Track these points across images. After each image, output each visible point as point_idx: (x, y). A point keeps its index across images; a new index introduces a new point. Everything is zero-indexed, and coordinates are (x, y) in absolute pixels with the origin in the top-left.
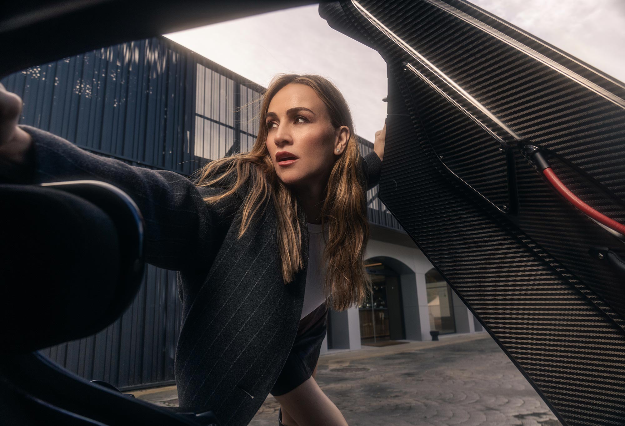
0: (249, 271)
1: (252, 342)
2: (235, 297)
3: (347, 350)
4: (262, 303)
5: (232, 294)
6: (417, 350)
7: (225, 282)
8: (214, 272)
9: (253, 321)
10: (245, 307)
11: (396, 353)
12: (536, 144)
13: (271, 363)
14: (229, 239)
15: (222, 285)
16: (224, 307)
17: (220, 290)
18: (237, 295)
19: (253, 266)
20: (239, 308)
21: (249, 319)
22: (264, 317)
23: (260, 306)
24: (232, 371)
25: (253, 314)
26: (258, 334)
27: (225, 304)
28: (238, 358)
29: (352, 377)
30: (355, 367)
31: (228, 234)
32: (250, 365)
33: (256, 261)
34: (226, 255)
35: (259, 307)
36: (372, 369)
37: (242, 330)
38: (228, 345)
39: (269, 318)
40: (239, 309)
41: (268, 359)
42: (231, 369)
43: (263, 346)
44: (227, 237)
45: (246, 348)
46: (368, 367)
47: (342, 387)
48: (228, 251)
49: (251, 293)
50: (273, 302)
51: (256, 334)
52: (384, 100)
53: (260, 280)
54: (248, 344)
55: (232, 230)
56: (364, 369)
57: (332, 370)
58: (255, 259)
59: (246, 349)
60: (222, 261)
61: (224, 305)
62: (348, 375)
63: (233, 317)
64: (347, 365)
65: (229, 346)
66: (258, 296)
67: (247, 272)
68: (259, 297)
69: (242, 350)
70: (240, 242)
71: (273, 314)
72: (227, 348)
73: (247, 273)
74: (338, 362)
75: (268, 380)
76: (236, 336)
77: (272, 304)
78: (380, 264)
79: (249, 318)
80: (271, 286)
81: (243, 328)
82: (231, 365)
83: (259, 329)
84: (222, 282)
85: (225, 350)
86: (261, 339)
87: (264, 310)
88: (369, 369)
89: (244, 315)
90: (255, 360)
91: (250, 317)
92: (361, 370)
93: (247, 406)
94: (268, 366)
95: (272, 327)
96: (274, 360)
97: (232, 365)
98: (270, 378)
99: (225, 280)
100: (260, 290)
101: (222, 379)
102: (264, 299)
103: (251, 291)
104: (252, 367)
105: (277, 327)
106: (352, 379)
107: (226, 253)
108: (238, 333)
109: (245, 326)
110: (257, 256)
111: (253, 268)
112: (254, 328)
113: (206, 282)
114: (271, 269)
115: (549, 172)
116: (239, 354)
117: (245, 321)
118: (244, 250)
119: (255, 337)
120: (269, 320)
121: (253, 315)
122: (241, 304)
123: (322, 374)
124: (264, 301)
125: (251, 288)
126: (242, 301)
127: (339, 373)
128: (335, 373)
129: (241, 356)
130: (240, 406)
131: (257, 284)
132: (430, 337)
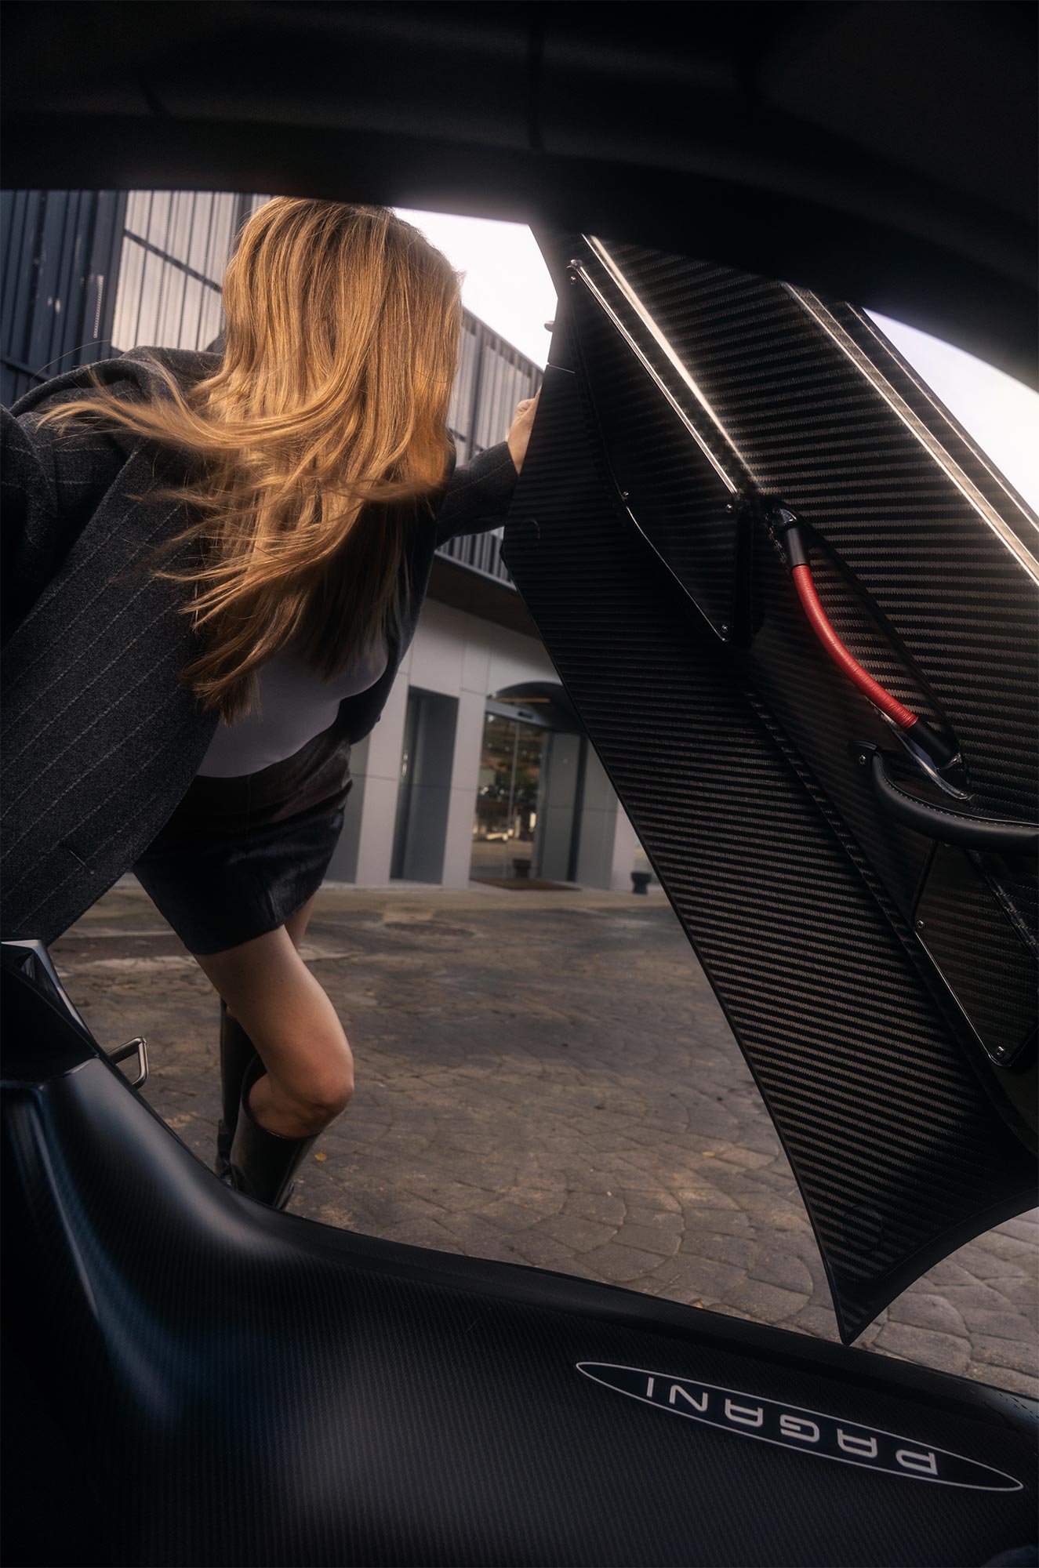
0: (123, 614)
1: (106, 760)
2: (84, 664)
3: (435, 887)
4: (141, 684)
5: (80, 657)
6: (593, 909)
7: (69, 629)
8: (46, 602)
9: (115, 717)
10: (102, 686)
11: (545, 907)
12: (794, 509)
13: (141, 810)
14: (88, 539)
15: (63, 634)
16: (59, 681)
17: (55, 644)
18: (89, 659)
19: (132, 604)
20: (88, 686)
21: (106, 712)
22: (139, 713)
23: (134, 690)
24: (53, 813)
25: (117, 702)
26: (123, 745)
27: (62, 675)
28: (71, 787)
29: (432, 945)
30: (443, 926)
31: (87, 527)
32: (97, 806)
33: (140, 595)
34: (78, 571)
35: (132, 692)
36: (480, 935)
37: (89, 733)
38: (54, 759)
39: (150, 718)
40: (88, 690)
41: (136, 800)
42: (53, 808)
43: (130, 773)
44: (85, 533)
45: (91, 770)
46: (472, 928)
47: (402, 962)
48: (83, 565)
49: (119, 660)
50: (164, 686)
51: (117, 746)
52: (547, 327)
53: (143, 637)
54: (97, 763)
55: (97, 521)
56: (463, 932)
57: (388, 925)
58: (138, 590)
59: (90, 773)
60: (68, 583)
61: (59, 678)
62: (422, 939)
63: (73, 704)
64: (425, 917)
65: (55, 761)
66: (134, 668)
67: (117, 616)
68: (135, 670)
69: (82, 773)
70: (113, 550)
71: (160, 711)
72: (50, 765)
73: (118, 618)
74: (408, 910)
75: (130, 843)
76: (73, 743)
77: (162, 692)
78: (546, 700)
79: (106, 710)
80: (165, 654)
81: (91, 729)
82: (55, 799)
83: (126, 736)
84: (63, 629)
85: (46, 768)
86: (127, 757)
87: (143, 699)
88: (472, 934)
89: (96, 702)
90: (107, 797)
91: (109, 709)
92: (454, 932)
93: (79, 887)
94: (133, 814)
95: (154, 736)
96: (149, 805)
97: (56, 801)
98: (135, 839)
99: (70, 626)
100: (140, 657)
101: (31, 827)
102: (145, 677)
103: (121, 655)
104: (98, 811)
105: (165, 740)
106: (430, 950)
107: (78, 568)
108: (80, 737)
109: (97, 725)
110: (144, 584)
111: (131, 608)
112: (114, 732)
113: (28, 620)
114: (171, 617)
115: (802, 574)
116: (75, 781)
117: (97, 713)
118: (118, 568)
119: (115, 750)
120: (150, 722)
121: (116, 706)
122: (95, 680)
123: (365, 931)
124: (145, 680)
125: (122, 650)
126: (98, 673)
127: (405, 933)
128: (395, 932)
129: (78, 785)
130: (62, 885)
131: (134, 644)
132: (629, 885)
